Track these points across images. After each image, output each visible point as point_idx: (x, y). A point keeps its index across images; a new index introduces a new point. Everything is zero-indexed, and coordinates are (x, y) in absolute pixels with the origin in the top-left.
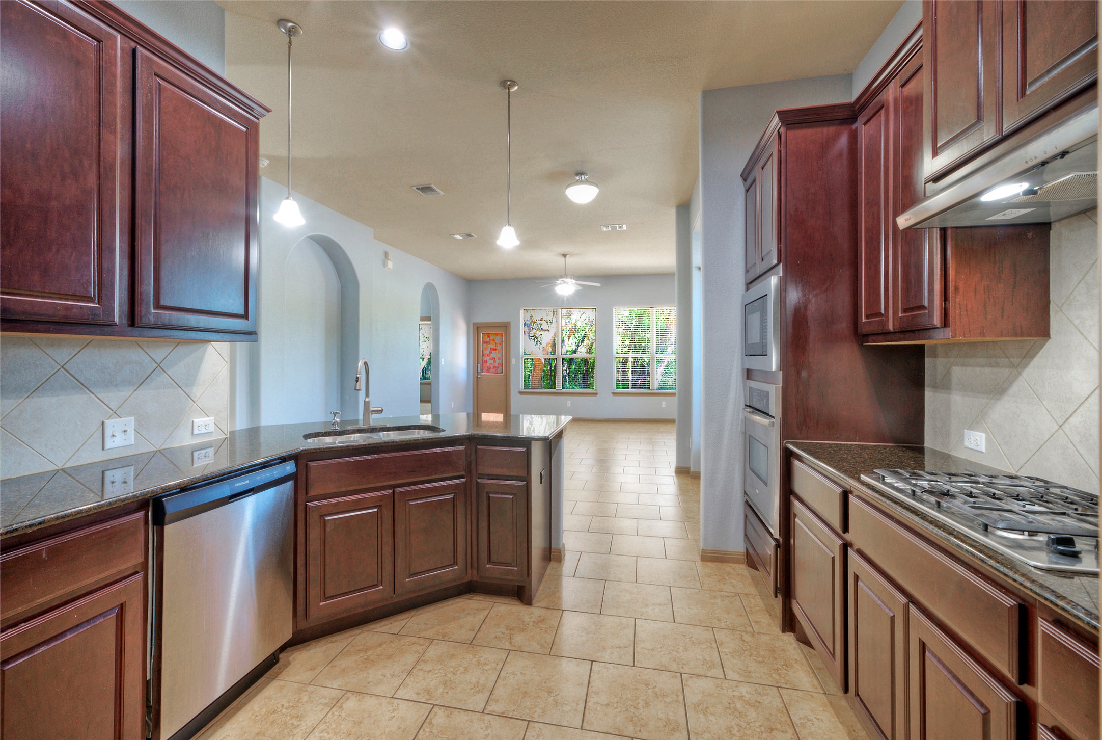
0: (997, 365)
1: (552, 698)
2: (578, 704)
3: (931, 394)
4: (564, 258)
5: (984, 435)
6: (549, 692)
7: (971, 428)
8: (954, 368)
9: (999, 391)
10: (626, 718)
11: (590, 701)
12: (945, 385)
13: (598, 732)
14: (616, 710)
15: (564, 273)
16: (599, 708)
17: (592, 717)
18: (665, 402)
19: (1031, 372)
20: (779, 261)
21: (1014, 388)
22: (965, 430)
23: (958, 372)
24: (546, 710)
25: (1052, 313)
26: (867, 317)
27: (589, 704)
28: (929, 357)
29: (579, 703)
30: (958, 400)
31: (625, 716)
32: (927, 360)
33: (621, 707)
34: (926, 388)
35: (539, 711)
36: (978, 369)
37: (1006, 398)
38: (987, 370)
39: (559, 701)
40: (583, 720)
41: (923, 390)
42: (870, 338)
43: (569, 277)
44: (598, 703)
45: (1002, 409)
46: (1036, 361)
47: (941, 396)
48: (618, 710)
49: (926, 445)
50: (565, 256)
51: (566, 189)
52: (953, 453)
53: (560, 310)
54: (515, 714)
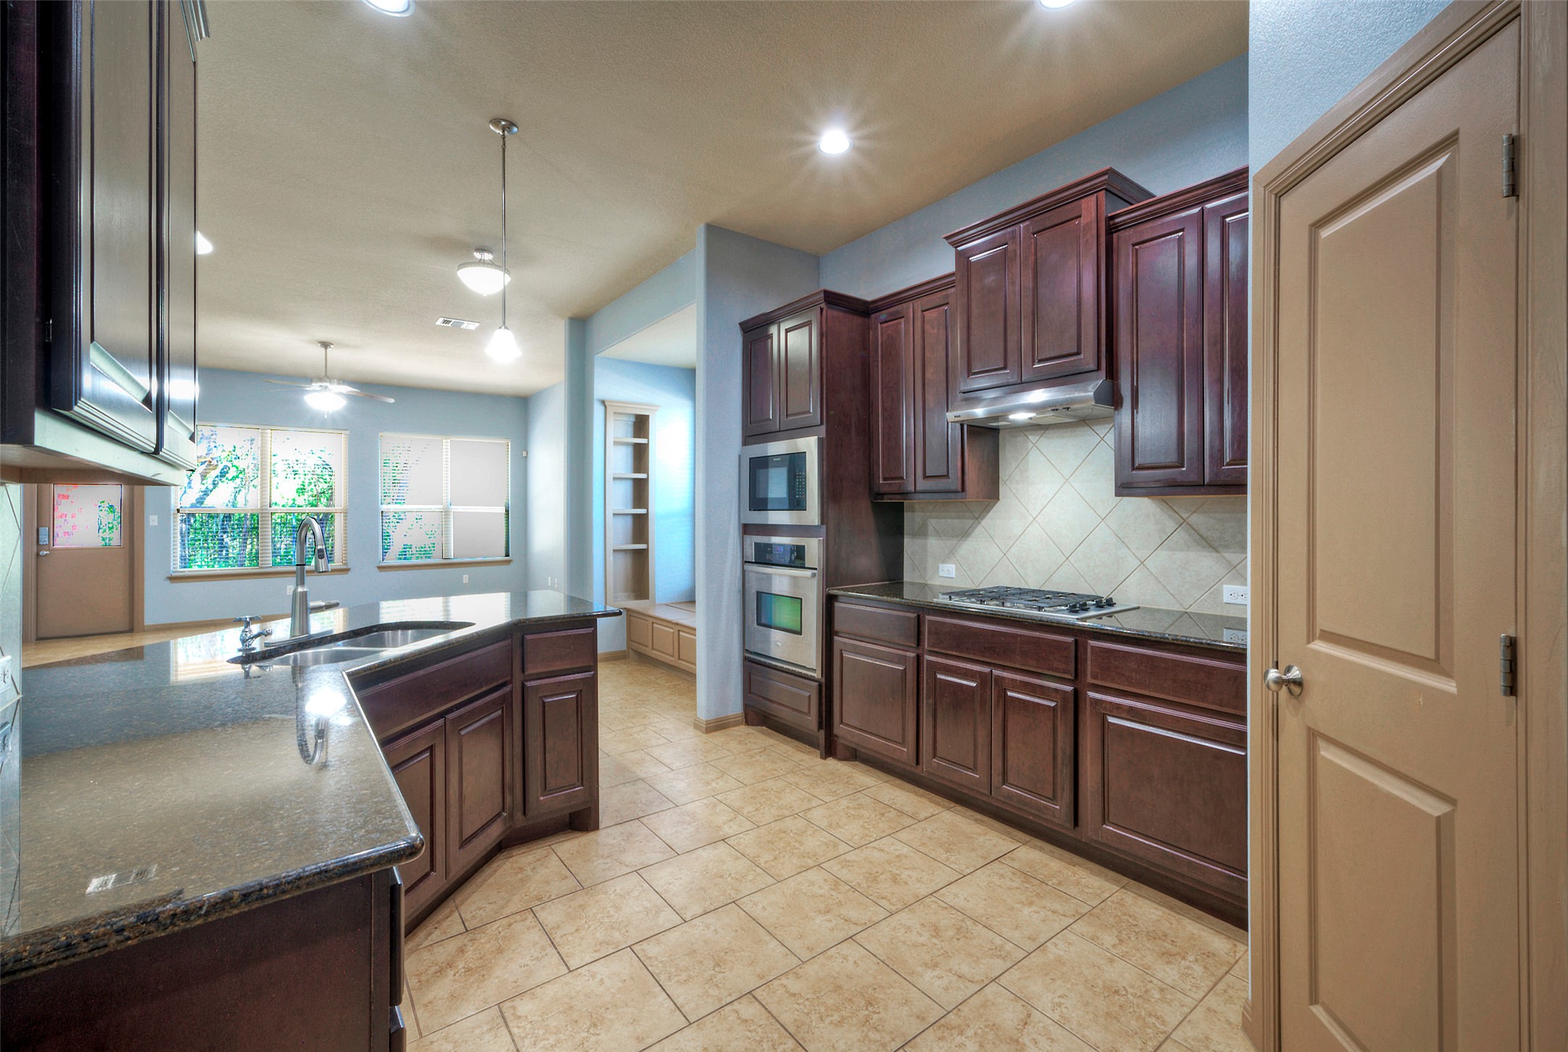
0: (964, 518)
3: (909, 540)
4: (323, 349)
5: (954, 566)
7: (943, 562)
8: (930, 520)
9: (965, 534)
12: (922, 533)
15: (324, 374)
18: (467, 576)
19: (987, 522)
20: (822, 424)
21: (976, 532)
22: (940, 565)
23: (933, 523)
25: (1000, 485)
26: (885, 479)
28: (907, 511)
30: (933, 543)
32: (905, 514)
34: (905, 536)
36: (950, 521)
37: (970, 539)
38: (956, 521)
41: (903, 537)
42: (886, 497)
43: (335, 381)
45: (967, 547)
46: (990, 513)
47: (919, 541)
49: (905, 580)
50: (325, 345)
51: (458, 270)
52: (929, 582)
53: (269, 431)
54: (715, 905)
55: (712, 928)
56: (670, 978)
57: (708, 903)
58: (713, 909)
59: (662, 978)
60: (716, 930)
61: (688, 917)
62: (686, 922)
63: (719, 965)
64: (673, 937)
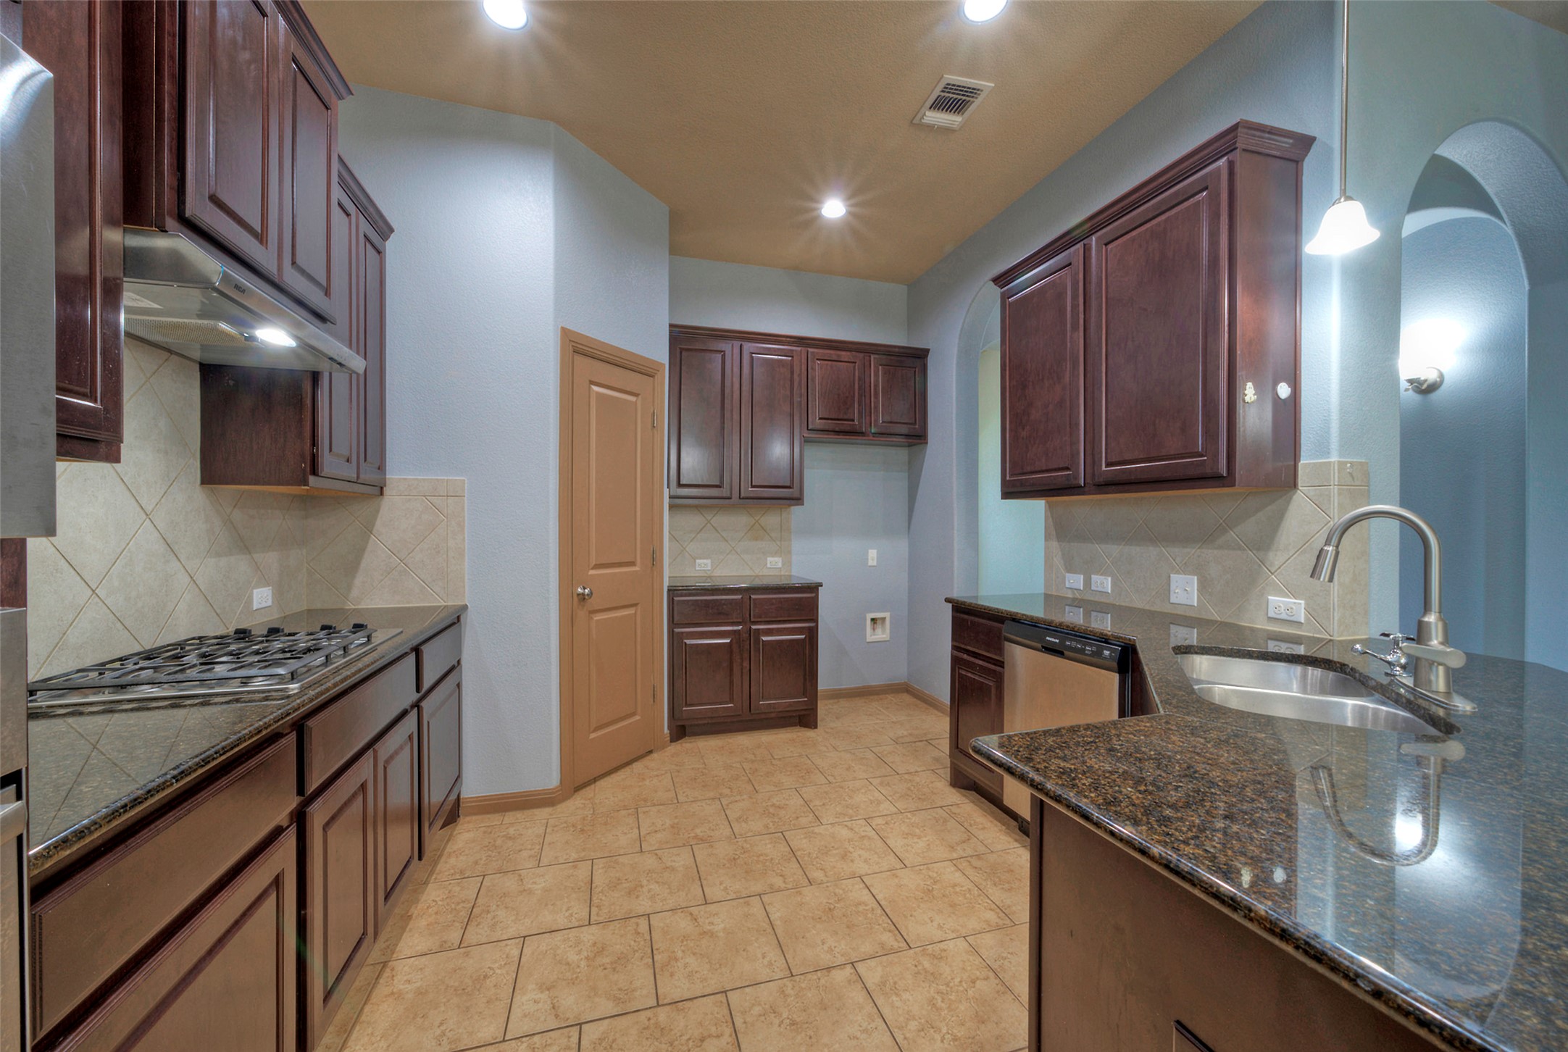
1: (785, 1015)
2: (745, 1022)
6: (793, 1023)
10: (671, 1030)
11: (731, 1036)
13: (704, 996)
14: (688, 1037)
16: (713, 1029)
17: (718, 1013)
24: (782, 996)
27: (728, 1031)
29: (744, 1025)
31: (673, 1032)
33: (682, 1045)
35: (789, 991)
39: (773, 1015)
40: (729, 1005)
44: (718, 1037)
48: (685, 1038)
54: (815, 977)
55: (826, 947)
56: (873, 910)
57: (823, 981)
58: (819, 972)
59: (879, 911)
60: (823, 943)
61: (849, 968)
62: (852, 963)
63: (830, 909)
64: (867, 948)
